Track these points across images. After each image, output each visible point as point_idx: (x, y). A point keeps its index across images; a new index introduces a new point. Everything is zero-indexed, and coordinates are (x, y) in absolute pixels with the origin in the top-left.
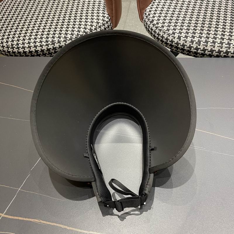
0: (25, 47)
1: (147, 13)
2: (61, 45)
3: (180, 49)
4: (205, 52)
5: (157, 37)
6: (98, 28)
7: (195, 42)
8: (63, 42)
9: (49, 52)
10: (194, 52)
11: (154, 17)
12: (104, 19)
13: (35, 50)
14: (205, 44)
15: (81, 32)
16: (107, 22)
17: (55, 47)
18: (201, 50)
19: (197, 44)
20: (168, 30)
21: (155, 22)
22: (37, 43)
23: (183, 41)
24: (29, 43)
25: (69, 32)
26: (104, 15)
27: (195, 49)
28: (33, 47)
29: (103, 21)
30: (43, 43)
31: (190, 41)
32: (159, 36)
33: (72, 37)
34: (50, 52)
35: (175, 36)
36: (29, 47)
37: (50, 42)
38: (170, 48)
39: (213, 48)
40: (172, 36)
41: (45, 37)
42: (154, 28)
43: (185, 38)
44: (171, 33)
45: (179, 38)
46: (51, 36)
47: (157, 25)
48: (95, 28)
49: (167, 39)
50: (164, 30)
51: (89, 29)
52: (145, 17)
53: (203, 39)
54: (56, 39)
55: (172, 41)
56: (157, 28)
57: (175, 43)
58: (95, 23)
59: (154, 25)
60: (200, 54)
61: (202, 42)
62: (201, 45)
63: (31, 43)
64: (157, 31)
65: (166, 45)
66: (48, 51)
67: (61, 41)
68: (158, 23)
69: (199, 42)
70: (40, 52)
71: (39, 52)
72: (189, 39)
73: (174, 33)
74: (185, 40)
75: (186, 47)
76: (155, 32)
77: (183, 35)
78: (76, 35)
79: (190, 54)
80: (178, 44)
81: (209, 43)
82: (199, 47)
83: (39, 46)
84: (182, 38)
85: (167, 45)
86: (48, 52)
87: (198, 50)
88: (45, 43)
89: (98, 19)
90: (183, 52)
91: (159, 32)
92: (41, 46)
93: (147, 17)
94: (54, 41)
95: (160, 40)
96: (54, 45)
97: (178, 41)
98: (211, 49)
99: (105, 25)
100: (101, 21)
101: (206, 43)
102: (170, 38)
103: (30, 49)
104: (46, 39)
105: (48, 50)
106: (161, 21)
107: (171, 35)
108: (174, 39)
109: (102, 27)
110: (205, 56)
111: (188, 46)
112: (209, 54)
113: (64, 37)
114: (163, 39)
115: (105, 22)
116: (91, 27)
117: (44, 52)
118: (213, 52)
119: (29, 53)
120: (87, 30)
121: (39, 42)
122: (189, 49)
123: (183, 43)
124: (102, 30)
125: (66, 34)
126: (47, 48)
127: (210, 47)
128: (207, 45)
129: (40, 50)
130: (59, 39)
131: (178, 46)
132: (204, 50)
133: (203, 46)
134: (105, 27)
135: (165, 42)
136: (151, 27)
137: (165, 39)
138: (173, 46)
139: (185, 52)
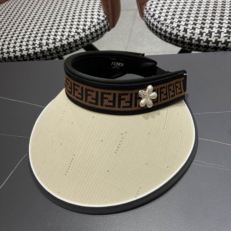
0: (10, 52)
1: (148, 8)
2: (49, 48)
3: (187, 45)
4: (217, 45)
5: (159, 33)
6: (92, 28)
7: (204, 34)
8: (52, 44)
9: (36, 56)
10: (204, 46)
11: (155, 11)
12: (99, 18)
13: (21, 54)
14: (218, 35)
15: (72, 32)
16: (103, 21)
17: (42, 50)
18: (213, 43)
19: (208, 36)
20: (172, 23)
21: (156, 16)
22: (23, 46)
23: (190, 34)
24: (14, 47)
25: (59, 33)
26: (99, 14)
27: (206, 42)
28: (19, 52)
29: (98, 20)
30: (30, 46)
31: (199, 33)
32: (161, 32)
33: (62, 38)
34: (38, 56)
35: (180, 29)
36: (15, 52)
38: (174, 44)
39: (228, 39)
40: (177, 29)
41: (32, 40)
42: (155, 23)
43: (193, 30)
44: (176, 26)
45: (185, 30)
46: (38, 38)
47: (158, 20)
48: (89, 27)
49: (171, 34)
50: (168, 23)
51: (81, 29)
52: (145, 13)
53: (215, 30)
54: (44, 42)
55: (177, 35)
57: (180, 38)
58: (89, 22)
60: (211, 49)
61: (213, 33)
62: (213, 36)
63: (16, 47)
64: (159, 26)
65: (170, 41)
66: (36, 55)
67: (50, 43)
68: (159, 17)
69: (210, 33)
71: (25, 56)
72: (197, 31)
73: (179, 26)
74: (192, 33)
75: (194, 40)
76: (157, 27)
77: (190, 27)
78: (66, 36)
79: (199, 49)
80: (185, 38)
81: (222, 33)
82: (209, 39)
84: (188, 30)
85: (171, 41)
87: (209, 43)
88: (32, 46)
89: (93, 18)
90: (191, 48)
91: (161, 27)
92: (27, 50)
93: (147, 11)
94: (42, 43)
95: (163, 35)
96: (42, 48)
97: (184, 35)
98: (226, 41)
99: (101, 24)
100: (95, 20)
101: (219, 33)
102: (175, 32)
103: (16, 53)
104: (33, 42)
105: (36, 53)
106: (164, 14)
107: (175, 29)
108: (179, 32)
109: (96, 26)
110: (219, 49)
111: (197, 38)
112: (224, 47)
113: (52, 39)
114: (166, 34)
115: (100, 21)
116: (84, 26)
117: (31, 56)
118: (228, 44)
119: (15, 59)
120: (80, 31)
121: (25, 45)
122: (198, 43)
123: (191, 36)
124: (97, 30)
125: (56, 35)
126: (34, 52)
127: (224, 38)
128: (220, 36)
129: (26, 54)
130: (47, 41)
131: (184, 40)
132: (216, 42)
133: (215, 37)
134: (101, 27)
135: (168, 38)
136: (152, 23)
137: (168, 34)
138: (179, 41)
139: (193, 47)
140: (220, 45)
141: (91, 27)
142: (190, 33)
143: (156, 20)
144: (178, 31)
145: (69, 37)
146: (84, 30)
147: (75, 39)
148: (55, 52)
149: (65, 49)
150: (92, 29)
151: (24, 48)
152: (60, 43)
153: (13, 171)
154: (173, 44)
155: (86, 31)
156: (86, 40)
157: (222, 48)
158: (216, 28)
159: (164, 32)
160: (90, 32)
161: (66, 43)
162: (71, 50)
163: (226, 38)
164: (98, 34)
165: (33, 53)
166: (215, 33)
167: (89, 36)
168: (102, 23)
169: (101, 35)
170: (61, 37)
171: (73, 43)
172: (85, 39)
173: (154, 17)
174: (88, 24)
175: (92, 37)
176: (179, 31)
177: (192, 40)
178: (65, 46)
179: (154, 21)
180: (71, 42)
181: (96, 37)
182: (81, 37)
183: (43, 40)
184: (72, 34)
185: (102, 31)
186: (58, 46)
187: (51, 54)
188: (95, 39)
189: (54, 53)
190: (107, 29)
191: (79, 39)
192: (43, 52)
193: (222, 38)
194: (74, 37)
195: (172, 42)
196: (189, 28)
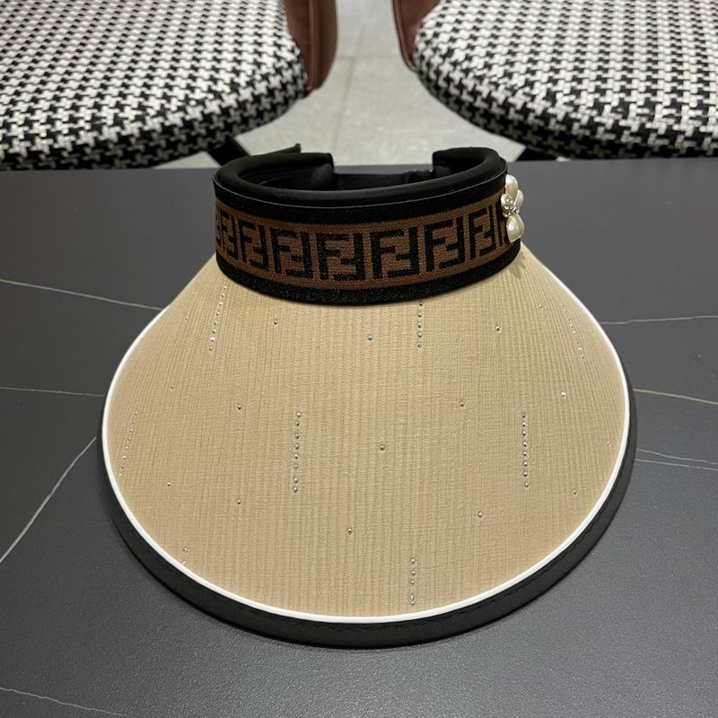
1: (430, 34)
2: (124, 133)
3: (556, 138)
4: (645, 140)
5: (467, 104)
6: (260, 81)
7: (607, 108)
8: (132, 122)
9: (80, 159)
10: (604, 144)
11: (453, 40)
12: (279, 53)
13: (28, 149)
14: (646, 111)
15: (197, 91)
16: (290, 64)
17: (102, 138)
19: (618, 113)
20: (508, 75)
21: (459, 55)
22: (36, 125)
23: (564, 107)
24: (6, 126)
25: (157, 92)
26: (279, 42)
27: (611, 131)
28: (21, 140)
29: (274, 60)
30: (59, 126)
31: (591, 104)
32: (475, 100)
33: (167, 106)
34: (86, 158)
35: (535, 92)
36: (7, 140)
37: (87, 121)
39: (675, 123)
40: (525, 94)
41: (68, 107)
42: (457, 76)
43: (573, 97)
44: (521, 84)
45: (551, 97)
46: (88, 102)
47: (465, 65)
48: (248, 79)
49: (506, 106)
50: (495, 76)
51: (225, 84)
52: (421, 46)
53: (638, 98)
54: (108, 114)
55: (525, 111)
56: (467, 71)
57: (536, 117)
58: (249, 64)
59: (455, 64)
60: (627, 151)
61: (632, 107)
62: (632, 114)
63: (14, 127)
64: (469, 83)
65: (502, 127)
66: (78, 155)
67: (127, 119)
68: (468, 58)
69: (624, 108)
70: (47, 156)
71: (42, 157)
72: (587, 100)
73: (529, 84)
74: (571, 103)
75: (576, 125)
76: (461, 87)
77: (564, 87)
78: (180, 101)
79: (589, 152)
80: (549, 120)
81: (659, 107)
82: (623, 123)
83: (44, 135)
84: (559, 96)
85: (506, 128)
86: (78, 158)
87: (622, 133)
88: (66, 126)
89: (260, 54)
90: (566, 148)
91: (475, 85)
92: (51, 135)
93: (428, 43)
94: (99, 118)
95: (482, 111)
96: (101, 133)
97: (547, 109)
98: (669, 128)
99: (284, 73)
100: (268, 61)
101: (649, 108)
102: (518, 101)
103: (11, 146)
104: (72, 112)
105: (78, 149)
106: (481, 51)
107: (520, 92)
108: (532, 101)
109: (271, 79)
110: (647, 153)
111: (585, 120)
112: (663, 147)
113: (135, 106)
114: (490, 106)
115: (283, 64)
116: (233, 75)
117: (62, 158)
118: (675, 139)
119: (6, 164)
120: (220, 87)
121: (43, 121)
122: (588, 133)
123: (567, 115)
124: (275, 89)
125: (145, 96)
126: (73, 143)
127: (665, 120)
128: (654, 116)
129: (46, 150)
130: (117, 111)
131: (547, 123)
132: (641, 131)
133: (638, 118)
134: (284, 81)
135: (498, 118)
136: (444, 75)
137: (499, 106)
138: (530, 127)
139: (573, 145)
140: (652, 139)
141: (254, 80)
142: (565, 104)
143: (458, 68)
144: (528, 99)
145: (188, 104)
146: (234, 87)
147: (207, 111)
148: (141, 147)
149: (173, 139)
150: (257, 85)
151: (39, 129)
152: (160, 119)
153: (48, 499)
154: (509, 137)
155: (241, 91)
156: (238, 119)
157: (656, 149)
158: (641, 93)
159: (484, 100)
160: (253, 94)
161: (179, 123)
162: (191, 145)
163: (671, 121)
164: (275, 102)
165: (69, 147)
166: (639, 107)
167: (248, 106)
168: (287, 69)
169: (284, 108)
170: (164, 101)
171: (201, 122)
172: (238, 113)
173: (453, 59)
174: (247, 68)
175: (257, 110)
176: (533, 98)
177: (572, 125)
178: (176, 131)
179: (451, 68)
180: (195, 120)
181: (269, 111)
182: (224, 105)
183: (105, 108)
184: (198, 95)
185: (287, 96)
186: (154, 131)
187: (129, 155)
188: (266, 116)
189: (138, 151)
190: (300, 91)
191: (218, 111)
192: (104, 145)
193: (659, 121)
194: (205, 106)
195: (506, 133)
196: (561, 91)
